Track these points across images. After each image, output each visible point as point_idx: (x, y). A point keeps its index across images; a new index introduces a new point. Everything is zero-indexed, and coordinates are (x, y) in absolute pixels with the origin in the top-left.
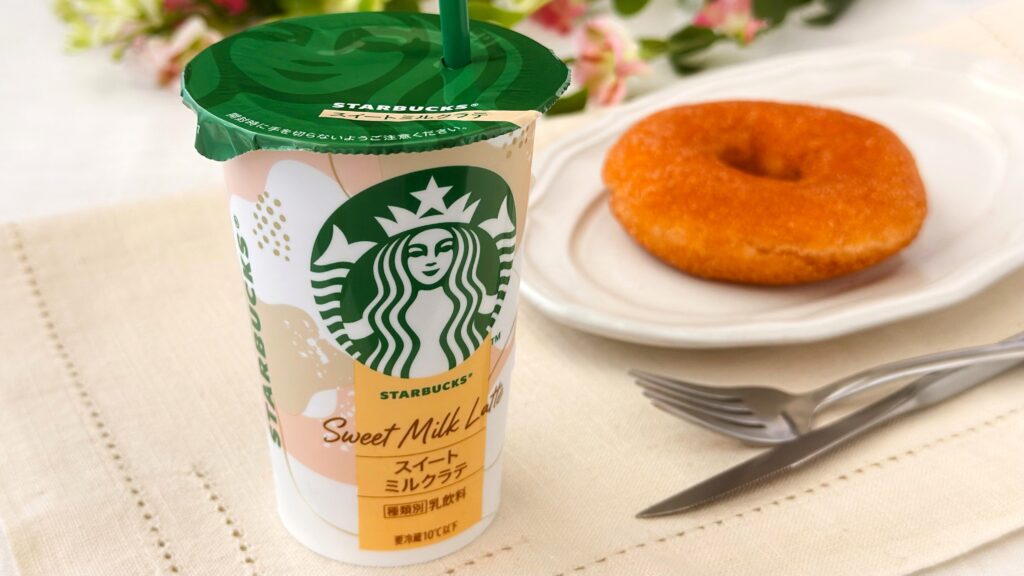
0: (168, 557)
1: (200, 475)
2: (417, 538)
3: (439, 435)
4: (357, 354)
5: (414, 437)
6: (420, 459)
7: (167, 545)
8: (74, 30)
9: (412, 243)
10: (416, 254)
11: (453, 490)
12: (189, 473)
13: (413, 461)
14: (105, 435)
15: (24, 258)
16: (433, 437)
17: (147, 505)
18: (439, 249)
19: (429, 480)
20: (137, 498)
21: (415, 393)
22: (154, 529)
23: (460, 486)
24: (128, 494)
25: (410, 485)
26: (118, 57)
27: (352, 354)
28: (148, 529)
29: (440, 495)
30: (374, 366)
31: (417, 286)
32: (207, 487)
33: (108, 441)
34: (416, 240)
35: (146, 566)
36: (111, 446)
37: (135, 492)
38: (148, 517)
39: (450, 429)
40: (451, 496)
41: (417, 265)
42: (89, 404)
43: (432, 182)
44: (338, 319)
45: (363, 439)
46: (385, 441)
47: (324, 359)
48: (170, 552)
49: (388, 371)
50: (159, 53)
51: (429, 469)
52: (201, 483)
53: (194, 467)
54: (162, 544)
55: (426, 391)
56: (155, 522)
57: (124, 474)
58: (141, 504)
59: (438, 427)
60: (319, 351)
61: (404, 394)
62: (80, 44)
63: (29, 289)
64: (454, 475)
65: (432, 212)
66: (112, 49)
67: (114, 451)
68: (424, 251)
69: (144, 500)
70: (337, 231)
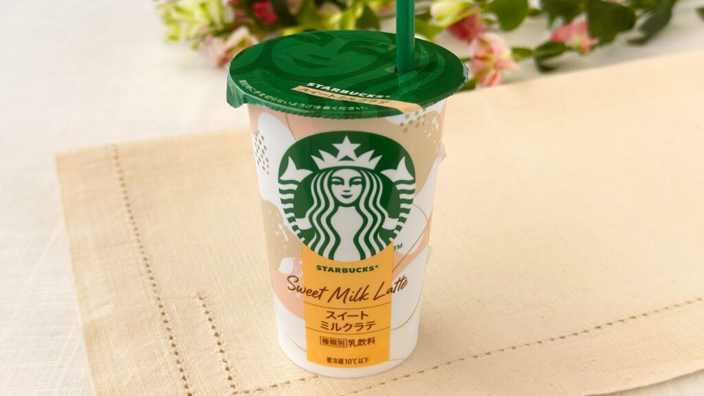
0: (174, 346)
1: (201, 299)
2: (341, 361)
3: (354, 300)
4: (303, 239)
5: (338, 298)
6: (342, 312)
7: (174, 338)
8: (170, 30)
9: (334, 175)
10: (336, 183)
11: (366, 337)
12: (195, 297)
13: (337, 313)
14: (149, 272)
15: (118, 165)
16: (350, 300)
17: (167, 315)
18: (352, 182)
19: (348, 327)
20: (161, 310)
21: (338, 270)
22: (168, 329)
23: (371, 336)
24: (157, 307)
25: (335, 327)
26: (195, 47)
27: (300, 238)
28: (165, 328)
29: (357, 338)
30: (313, 248)
31: (338, 204)
32: (204, 306)
33: (150, 275)
34: (337, 174)
35: (160, 350)
36: (152, 278)
37: (161, 306)
38: (166, 322)
39: (362, 298)
40: (364, 340)
41: (338, 190)
42: (143, 253)
43: (346, 140)
44: (292, 215)
45: (308, 292)
46: (320, 296)
47: (287, 239)
48: (175, 343)
49: (321, 253)
50: (219, 47)
51: (348, 320)
52: (201, 303)
53: (198, 293)
54: (171, 338)
55: (345, 271)
56: (170, 325)
57: (156, 295)
58: (163, 314)
59: (354, 295)
60: (284, 233)
61: (331, 269)
62: (174, 38)
63: (119, 183)
64: (365, 328)
65: (346, 158)
66: (193, 43)
67: (153, 281)
68: (342, 182)
69: (165, 311)
70: (290, 160)
